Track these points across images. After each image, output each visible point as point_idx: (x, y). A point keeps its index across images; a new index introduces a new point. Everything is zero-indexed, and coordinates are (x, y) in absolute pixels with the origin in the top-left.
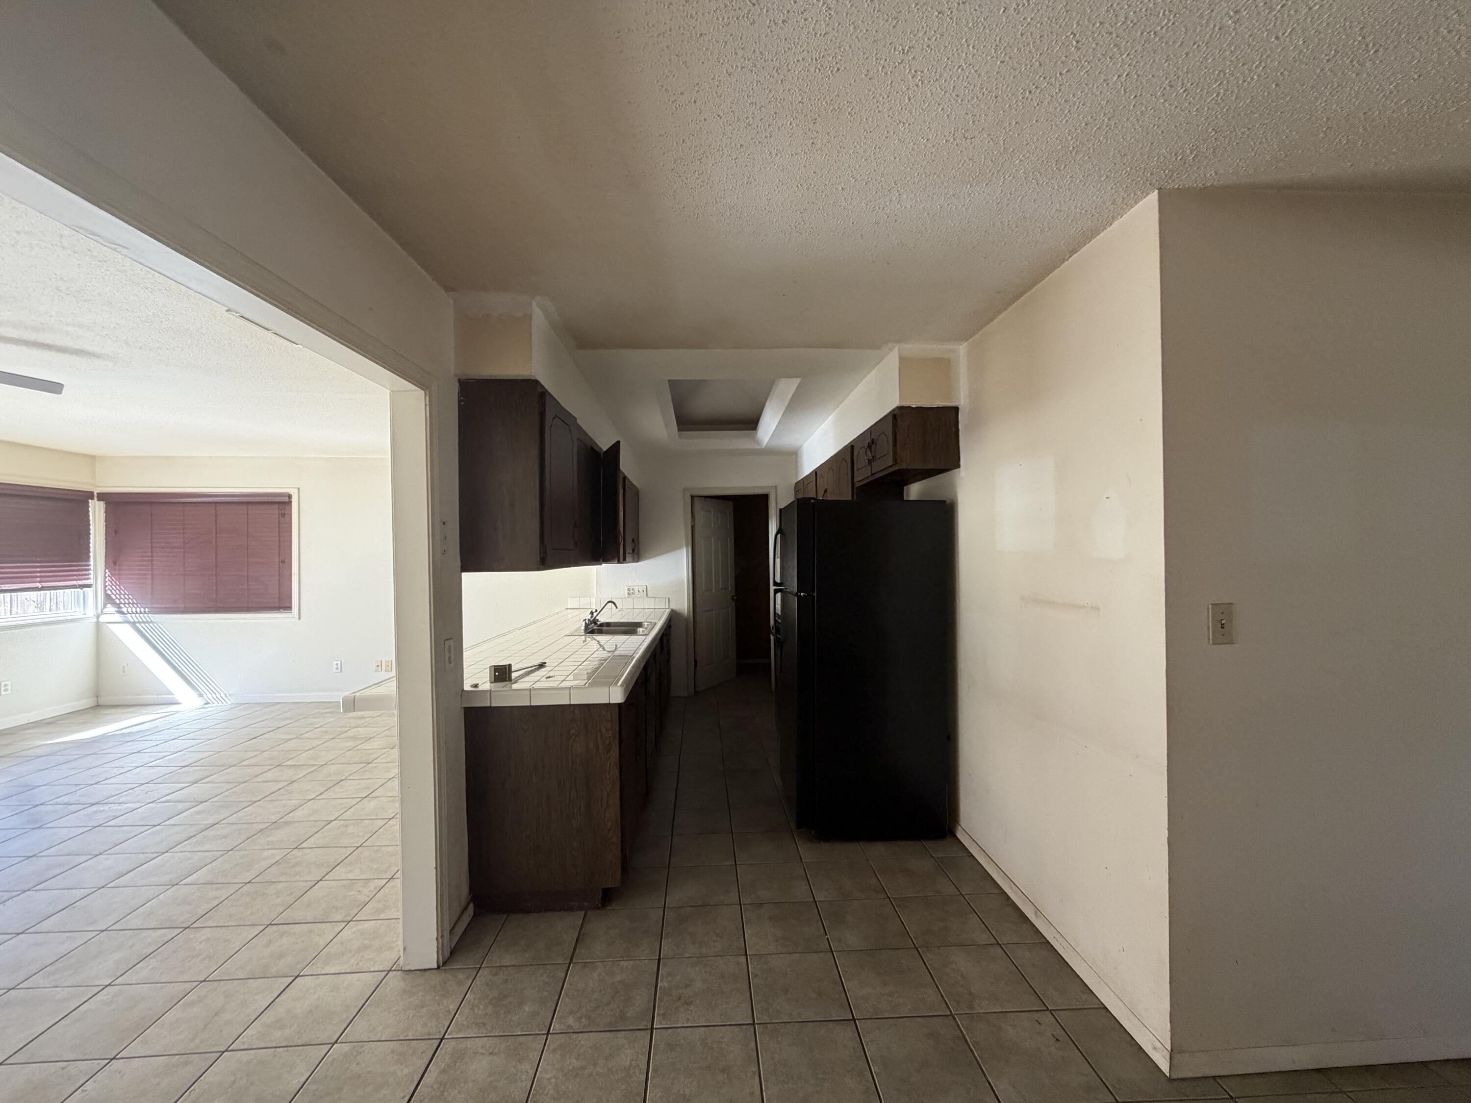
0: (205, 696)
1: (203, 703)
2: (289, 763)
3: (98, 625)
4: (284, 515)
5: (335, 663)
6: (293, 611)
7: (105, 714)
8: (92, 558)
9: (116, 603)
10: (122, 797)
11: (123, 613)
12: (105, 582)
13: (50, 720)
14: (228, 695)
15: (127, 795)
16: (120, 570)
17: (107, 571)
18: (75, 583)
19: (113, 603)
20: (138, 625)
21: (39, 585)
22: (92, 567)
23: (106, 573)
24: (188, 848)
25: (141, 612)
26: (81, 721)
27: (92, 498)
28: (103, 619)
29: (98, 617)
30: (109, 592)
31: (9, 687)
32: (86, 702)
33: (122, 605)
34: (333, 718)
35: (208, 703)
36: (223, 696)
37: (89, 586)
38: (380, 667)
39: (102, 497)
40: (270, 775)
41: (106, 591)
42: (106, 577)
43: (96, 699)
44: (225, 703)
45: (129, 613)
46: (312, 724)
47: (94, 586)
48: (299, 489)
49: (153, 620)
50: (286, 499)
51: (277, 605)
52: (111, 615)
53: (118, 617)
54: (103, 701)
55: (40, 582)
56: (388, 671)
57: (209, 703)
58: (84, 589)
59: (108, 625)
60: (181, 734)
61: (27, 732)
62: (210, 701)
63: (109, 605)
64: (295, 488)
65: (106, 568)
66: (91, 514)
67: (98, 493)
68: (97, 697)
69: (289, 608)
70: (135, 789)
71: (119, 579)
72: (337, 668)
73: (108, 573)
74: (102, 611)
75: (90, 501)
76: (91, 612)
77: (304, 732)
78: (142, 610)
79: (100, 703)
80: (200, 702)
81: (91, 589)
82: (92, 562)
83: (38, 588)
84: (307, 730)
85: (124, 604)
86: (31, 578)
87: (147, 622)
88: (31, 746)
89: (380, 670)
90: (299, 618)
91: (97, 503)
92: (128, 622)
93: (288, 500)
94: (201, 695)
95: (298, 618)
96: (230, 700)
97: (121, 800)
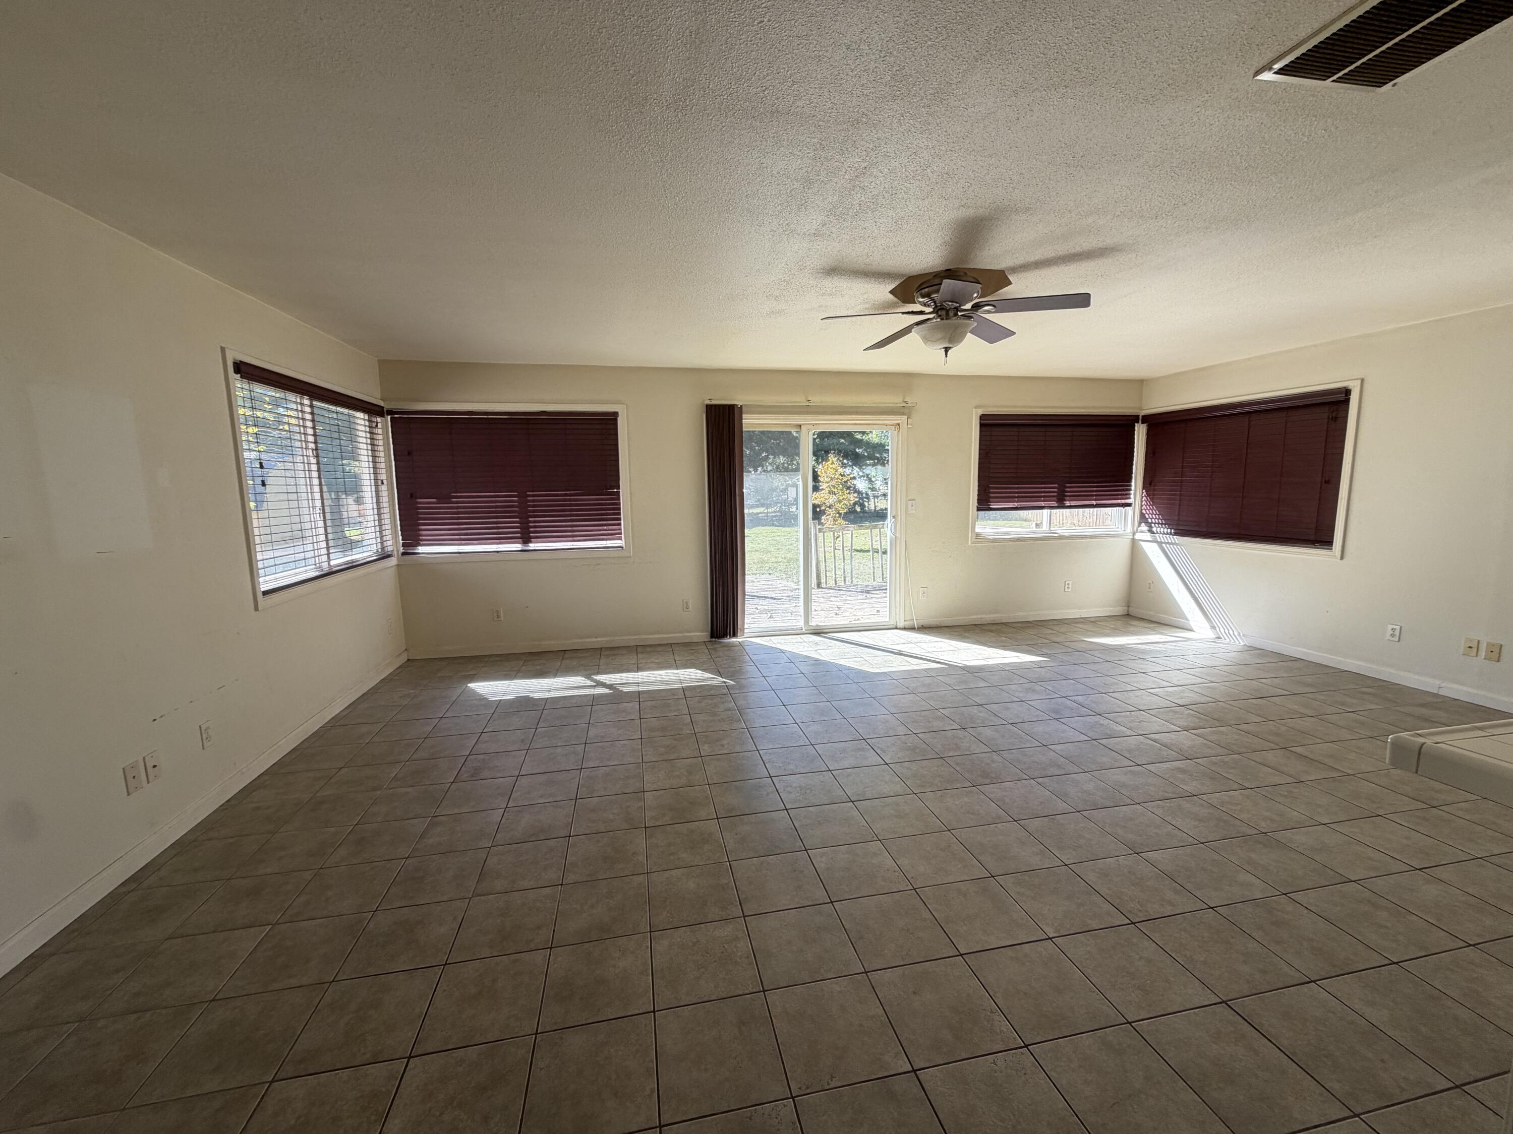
0: (1217, 629)
1: (1215, 636)
2: (1299, 750)
3: (1134, 542)
4: (1335, 419)
5: (1391, 627)
6: (1333, 547)
7: (1131, 625)
8: (1133, 480)
9: (1148, 522)
10: (1120, 716)
11: (1152, 532)
12: (1142, 501)
13: (1092, 619)
14: (1241, 634)
15: (1125, 717)
16: (1154, 490)
17: (1144, 491)
18: (1119, 501)
19: (1146, 522)
20: (1164, 545)
21: (1094, 503)
22: (1133, 488)
23: (1143, 493)
24: (1159, 812)
25: (1167, 534)
26: (1112, 626)
27: (1138, 422)
28: (1138, 536)
29: (1134, 534)
30: (1144, 511)
31: (1070, 586)
32: (1119, 610)
33: (1153, 525)
34: (1377, 704)
35: (1219, 638)
36: (1236, 633)
37: (1129, 505)
38: (1475, 650)
39: (1146, 419)
40: (1270, 757)
41: (1142, 510)
42: (1143, 497)
43: (1126, 608)
44: (1237, 642)
45: (1157, 533)
46: (1343, 704)
47: (1133, 505)
48: (1362, 380)
49: (1177, 542)
50: (1342, 397)
51: (1312, 538)
52: (1143, 534)
53: (1148, 536)
54: (1133, 611)
55: (1095, 500)
56: (1490, 659)
57: (1221, 638)
58: (1126, 508)
59: (1141, 542)
60: (1186, 667)
61: (1077, 625)
62: (1222, 637)
63: (1143, 524)
64: (1357, 379)
65: (1144, 488)
66: (1136, 437)
67: (1142, 416)
68: (1128, 607)
69: (1327, 542)
70: (1132, 713)
71: (1152, 499)
72: (1393, 635)
73: (1145, 493)
74: (1137, 530)
75: (1136, 424)
76: (1129, 530)
77: (1328, 712)
78: (1169, 530)
79: (1130, 613)
80: (1211, 634)
81: (1131, 508)
82: (1133, 483)
83: (1093, 505)
84: (1334, 710)
85: (1155, 523)
86: (1088, 497)
87: (1172, 543)
88: (1077, 639)
89: (1474, 654)
90: (1342, 558)
91: (1142, 426)
92: (1155, 541)
93: (1343, 399)
94: (1213, 627)
95: (1339, 557)
96: (1243, 641)
97: (1119, 720)
